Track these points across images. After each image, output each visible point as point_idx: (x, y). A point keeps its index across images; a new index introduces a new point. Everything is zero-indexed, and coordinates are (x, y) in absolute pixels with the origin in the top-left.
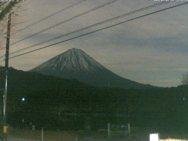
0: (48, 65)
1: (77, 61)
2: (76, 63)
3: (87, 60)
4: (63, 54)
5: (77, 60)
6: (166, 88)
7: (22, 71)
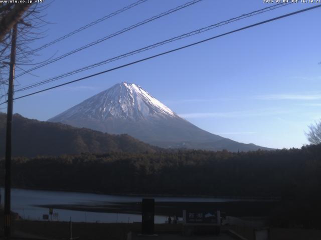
0: (80, 110)
1: (130, 104)
2: (128, 107)
3: (147, 102)
4: (106, 91)
5: (130, 102)
6: (282, 150)
7: (36, 120)
